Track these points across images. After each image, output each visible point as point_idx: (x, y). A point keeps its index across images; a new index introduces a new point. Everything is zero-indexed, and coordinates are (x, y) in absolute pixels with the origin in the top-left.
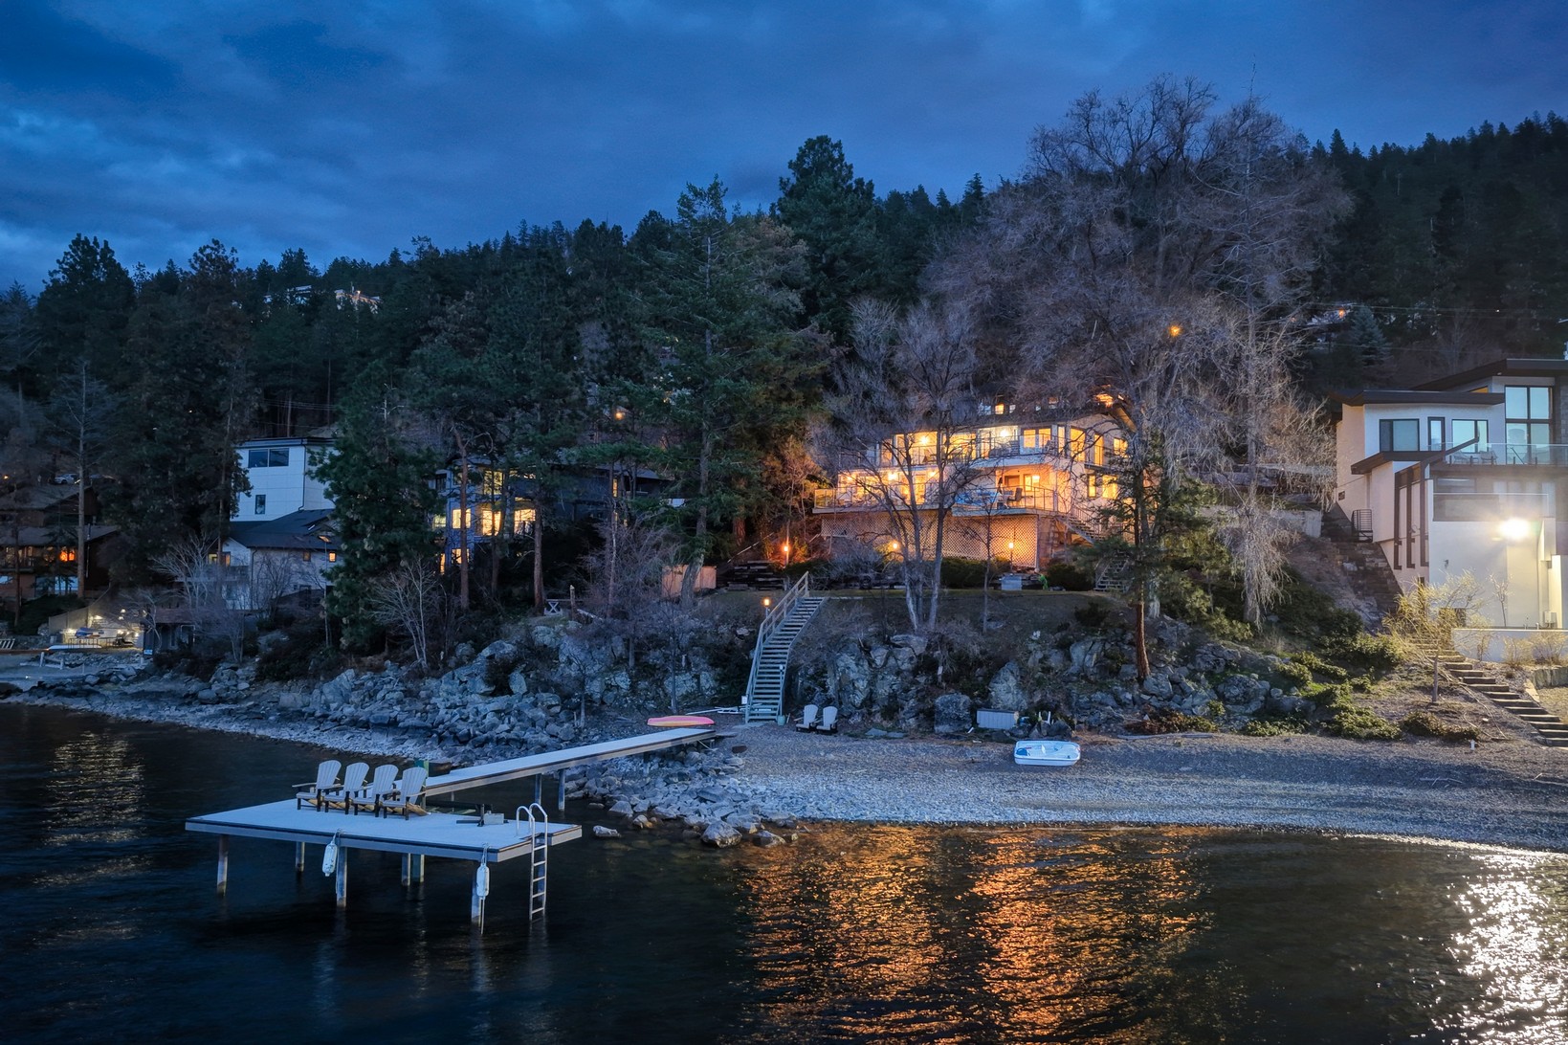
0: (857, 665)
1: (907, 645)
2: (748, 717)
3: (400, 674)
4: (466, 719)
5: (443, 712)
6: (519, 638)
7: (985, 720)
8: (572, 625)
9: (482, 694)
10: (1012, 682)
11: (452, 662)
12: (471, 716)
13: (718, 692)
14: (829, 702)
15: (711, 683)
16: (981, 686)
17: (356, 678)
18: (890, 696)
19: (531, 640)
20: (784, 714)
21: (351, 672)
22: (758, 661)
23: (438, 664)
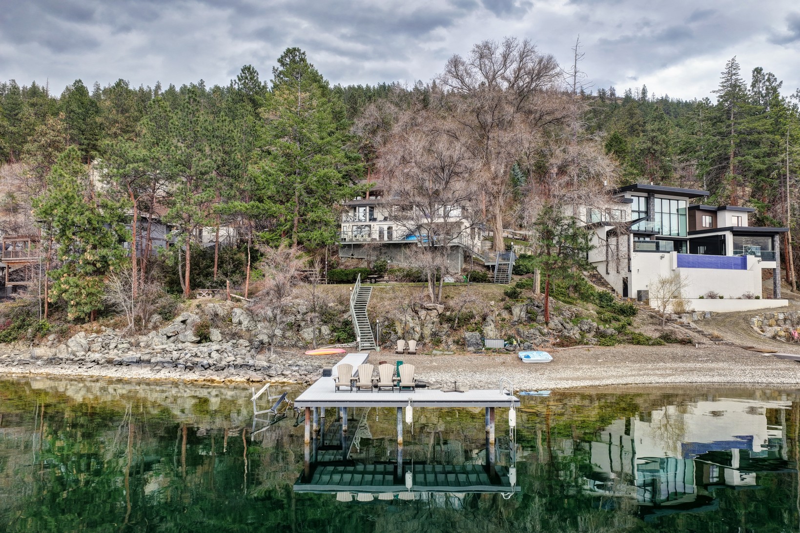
0: (412, 319)
1: (435, 309)
2: (360, 348)
3: (119, 334)
4: (196, 355)
5: (175, 352)
6: (197, 311)
7: (489, 343)
8: (229, 302)
9: (192, 342)
10: (493, 325)
11: (150, 325)
12: (199, 354)
13: (332, 336)
14: (399, 338)
15: (328, 332)
16: (478, 328)
17: (86, 337)
18: (432, 335)
19: (203, 311)
20: (379, 346)
21: (83, 334)
22: (356, 319)
23: (141, 326)
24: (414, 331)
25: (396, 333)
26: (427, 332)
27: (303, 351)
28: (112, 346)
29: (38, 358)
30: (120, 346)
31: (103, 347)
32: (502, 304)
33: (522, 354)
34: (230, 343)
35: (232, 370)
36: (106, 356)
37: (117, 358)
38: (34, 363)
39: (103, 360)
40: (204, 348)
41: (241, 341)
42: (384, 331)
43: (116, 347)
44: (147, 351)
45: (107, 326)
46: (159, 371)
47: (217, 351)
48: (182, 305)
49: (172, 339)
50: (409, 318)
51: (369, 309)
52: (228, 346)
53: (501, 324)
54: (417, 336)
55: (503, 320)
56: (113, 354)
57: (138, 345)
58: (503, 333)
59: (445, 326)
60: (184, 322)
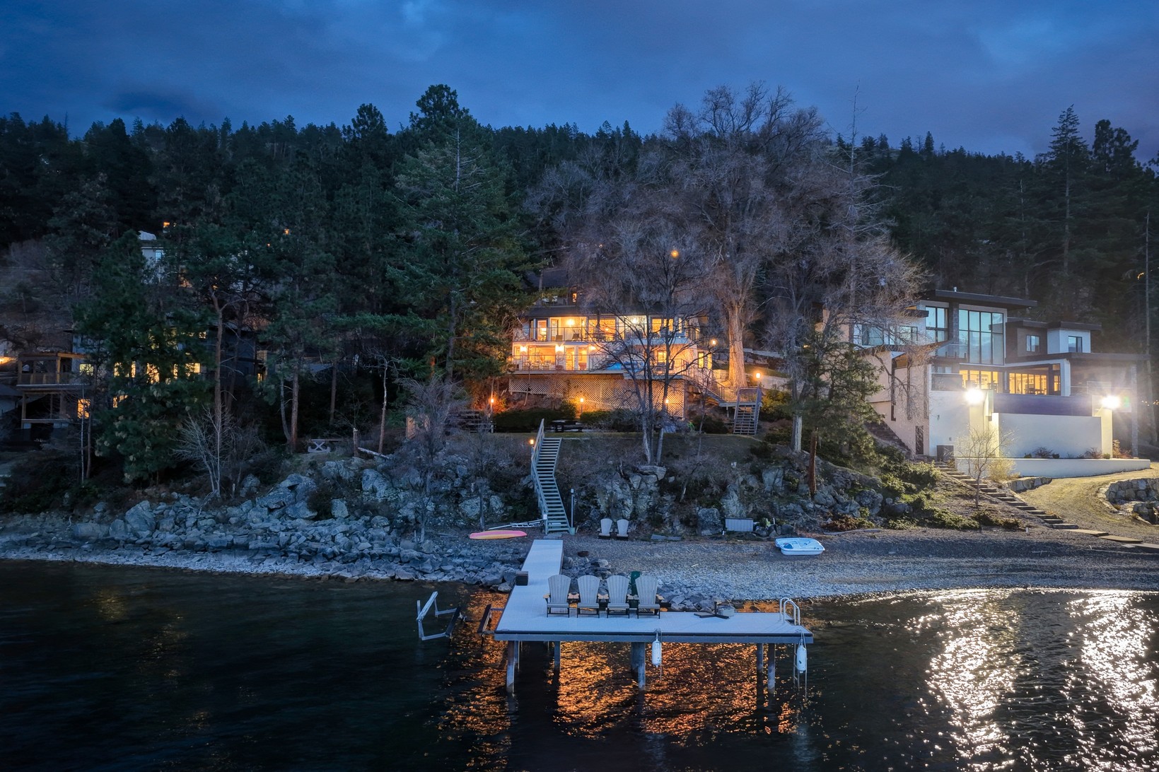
0: (621, 488)
1: (654, 473)
2: (547, 530)
3: (198, 504)
4: (313, 539)
5: (282, 534)
6: (310, 472)
7: (732, 525)
8: (356, 460)
9: (306, 519)
10: (736, 498)
11: (243, 493)
12: (318, 537)
13: (506, 511)
14: (602, 516)
15: (500, 505)
16: (715, 501)
17: (152, 508)
18: (648, 511)
19: (320, 473)
20: (574, 526)
21: (146, 504)
22: (541, 487)
23: (230, 494)
24: (624, 505)
25: (598, 508)
26: (643, 506)
27: (465, 532)
28: (190, 522)
29: (84, 539)
30: (201, 523)
31: (176, 523)
32: (748, 465)
33: (781, 542)
34: (361, 522)
35: (368, 562)
36: (182, 537)
37: (199, 542)
38: (79, 547)
39: (179, 544)
40: (322, 528)
41: (378, 518)
42: (581, 503)
43: (196, 524)
44: (241, 530)
45: (182, 492)
46: (262, 561)
47: (344, 533)
48: (288, 462)
49: (276, 513)
50: (617, 487)
51: (558, 471)
52: (358, 525)
53: (748, 497)
54: (628, 513)
55: (750, 489)
56: (192, 535)
57: (225, 521)
58: (751, 510)
59: (668, 498)
60: (292, 488)
